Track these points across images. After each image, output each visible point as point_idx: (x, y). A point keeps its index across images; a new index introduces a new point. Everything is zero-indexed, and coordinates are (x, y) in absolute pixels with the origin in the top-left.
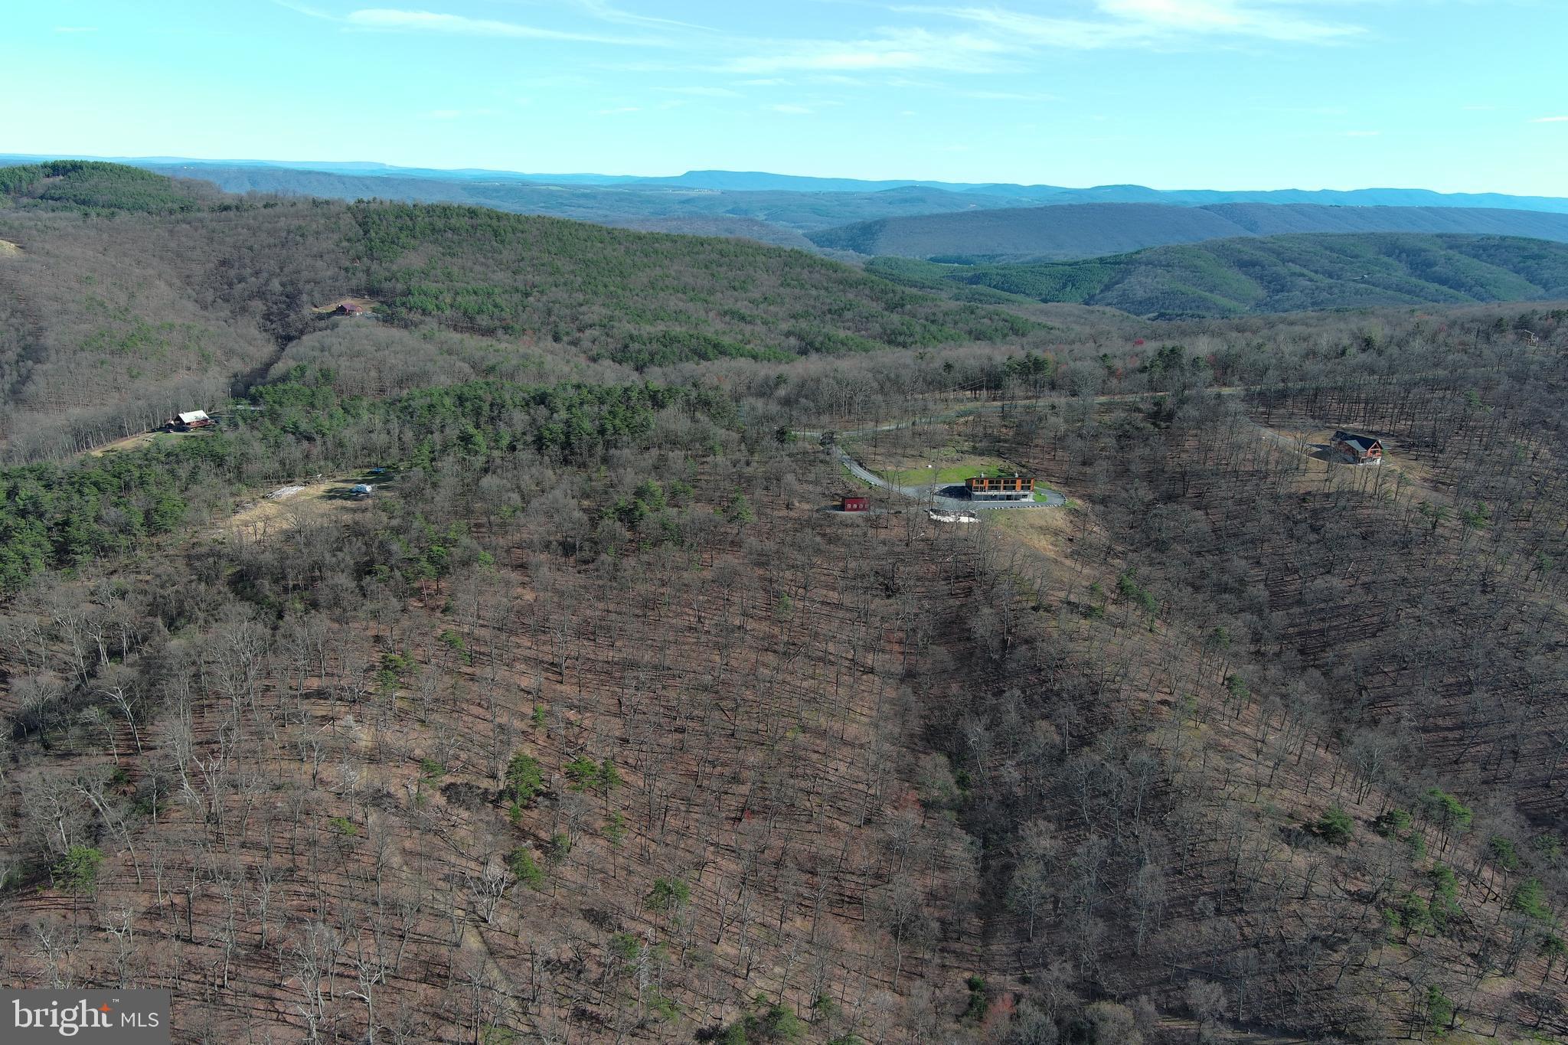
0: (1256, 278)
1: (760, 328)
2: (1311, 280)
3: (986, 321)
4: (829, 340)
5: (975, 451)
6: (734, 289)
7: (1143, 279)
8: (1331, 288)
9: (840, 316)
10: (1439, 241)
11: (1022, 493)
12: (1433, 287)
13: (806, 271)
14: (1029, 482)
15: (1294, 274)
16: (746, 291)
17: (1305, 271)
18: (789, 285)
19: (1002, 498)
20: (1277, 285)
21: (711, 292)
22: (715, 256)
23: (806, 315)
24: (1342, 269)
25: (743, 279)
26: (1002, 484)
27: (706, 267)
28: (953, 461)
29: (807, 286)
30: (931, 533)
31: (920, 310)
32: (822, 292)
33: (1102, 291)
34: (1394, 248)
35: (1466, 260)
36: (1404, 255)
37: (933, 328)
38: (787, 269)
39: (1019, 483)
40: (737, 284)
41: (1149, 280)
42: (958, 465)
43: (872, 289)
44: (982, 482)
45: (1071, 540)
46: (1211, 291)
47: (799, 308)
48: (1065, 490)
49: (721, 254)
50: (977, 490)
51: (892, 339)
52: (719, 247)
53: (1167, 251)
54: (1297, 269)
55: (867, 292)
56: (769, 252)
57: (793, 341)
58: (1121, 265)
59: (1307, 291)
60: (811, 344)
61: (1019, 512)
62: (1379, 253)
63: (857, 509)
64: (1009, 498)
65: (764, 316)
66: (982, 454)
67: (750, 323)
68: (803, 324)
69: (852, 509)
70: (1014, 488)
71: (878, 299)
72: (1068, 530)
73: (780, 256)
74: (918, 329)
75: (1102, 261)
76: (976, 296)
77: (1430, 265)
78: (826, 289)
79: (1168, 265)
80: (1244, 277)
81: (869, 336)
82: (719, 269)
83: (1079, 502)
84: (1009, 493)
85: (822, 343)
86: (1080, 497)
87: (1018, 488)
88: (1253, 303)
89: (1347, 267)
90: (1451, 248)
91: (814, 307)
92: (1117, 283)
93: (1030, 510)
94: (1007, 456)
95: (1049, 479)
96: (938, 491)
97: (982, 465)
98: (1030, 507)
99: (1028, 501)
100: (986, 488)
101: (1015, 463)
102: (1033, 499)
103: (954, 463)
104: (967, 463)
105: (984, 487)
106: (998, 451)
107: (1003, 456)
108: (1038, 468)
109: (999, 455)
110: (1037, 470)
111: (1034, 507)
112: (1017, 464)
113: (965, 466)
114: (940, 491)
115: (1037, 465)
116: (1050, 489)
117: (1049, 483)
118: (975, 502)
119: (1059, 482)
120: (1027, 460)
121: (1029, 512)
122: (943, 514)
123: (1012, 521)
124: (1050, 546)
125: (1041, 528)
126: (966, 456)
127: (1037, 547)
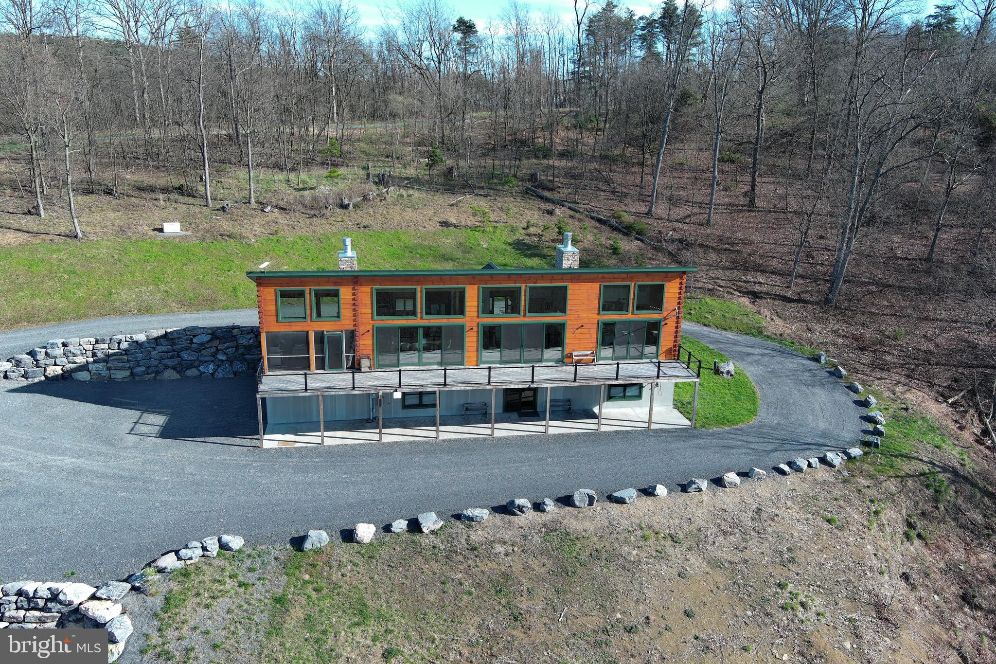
11: (602, 369)
14: (652, 298)
19: (473, 410)
26: (473, 315)
28: (315, 209)
39: (584, 305)
42: (333, 223)
50: (293, 352)
64: (521, 405)
70: (554, 336)
84: (513, 375)
87: (580, 336)
93: (659, 520)
94: (563, 193)
95: (742, 284)
96: (81, 360)
97: (445, 224)
98: (661, 490)
99: (650, 422)
100: (366, 343)
101: (593, 218)
102: (676, 407)
103: (311, 217)
104: (378, 216)
105: (352, 336)
106: (533, 177)
107: (546, 194)
108: (691, 239)
109: (530, 190)
110: (684, 244)
111: (684, 488)
112: (600, 221)
113: (365, 227)
114: (95, 362)
115: (686, 227)
116: (759, 332)
117: (745, 301)
118: (267, 445)
119: (789, 294)
120: (645, 209)
121: (652, 540)
126: (393, 192)
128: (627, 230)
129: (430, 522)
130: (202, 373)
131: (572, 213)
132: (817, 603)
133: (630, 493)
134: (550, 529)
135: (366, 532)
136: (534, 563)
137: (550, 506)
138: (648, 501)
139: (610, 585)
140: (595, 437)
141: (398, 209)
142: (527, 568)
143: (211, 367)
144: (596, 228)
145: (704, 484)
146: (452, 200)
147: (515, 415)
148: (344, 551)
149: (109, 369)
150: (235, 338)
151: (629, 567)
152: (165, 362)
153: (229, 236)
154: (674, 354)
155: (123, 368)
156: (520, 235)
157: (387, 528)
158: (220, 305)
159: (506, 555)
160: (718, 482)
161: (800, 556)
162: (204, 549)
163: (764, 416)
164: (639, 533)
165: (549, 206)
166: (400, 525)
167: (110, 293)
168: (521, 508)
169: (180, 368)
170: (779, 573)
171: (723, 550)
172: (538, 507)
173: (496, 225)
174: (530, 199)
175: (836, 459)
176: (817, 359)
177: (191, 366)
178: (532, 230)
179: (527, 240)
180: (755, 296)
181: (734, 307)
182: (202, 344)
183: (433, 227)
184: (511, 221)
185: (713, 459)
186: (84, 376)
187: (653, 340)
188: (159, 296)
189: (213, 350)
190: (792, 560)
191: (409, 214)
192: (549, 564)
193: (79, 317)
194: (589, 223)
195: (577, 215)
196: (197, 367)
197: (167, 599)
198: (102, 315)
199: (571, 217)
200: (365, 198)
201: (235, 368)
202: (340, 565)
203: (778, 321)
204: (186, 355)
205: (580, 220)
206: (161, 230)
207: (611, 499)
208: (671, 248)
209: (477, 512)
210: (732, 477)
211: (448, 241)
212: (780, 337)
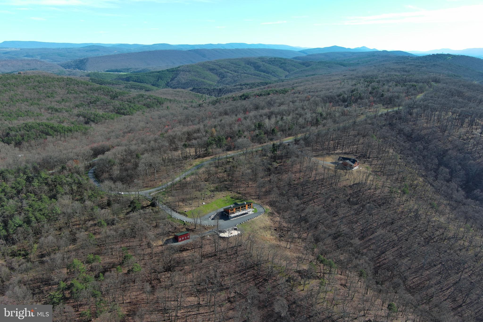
0: (215, 74)
1: (66, 114)
2: (231, 74)
3: (148, 100)
4: (96, 116)
5: (217, 189)
6: (49, 97)
7: (183, 76)
8: (237, 76)
9: (95, 104)
10: (260, 60)
12: (262, 73)
13: (76, 86)
15: (226, 72)
16: (54, 97)
17: (229, 71)
18: (71, 93)
19: (241, 215)
20: (222, 76)
21: (39, 99)
22: (36, 83)
23: (82, 105)
24: (238, 70)
25: (51, 92)
26: (241, 208)
27: (34, 88)
28: (211, 197)
29: (78, 92)
30: (223, 245)
31: (124, 98)
32: (85, 94)
33: (171, 81)
34: (249, 62)
35: (268, 65)
36: (252, 64)
37: (132, 105)
38: (68, 86)
40: (49, 95)
41: (185, 76)
42: (215, 200)
43: (103, 91)
45: (275, 230)
46: (204, 79)
47: (78, 102)
48: (259, 202)
49: (39, 82)
50: (231, 213)
51: (119, 112)
52: (37, 79)
53: (188, 66)
54: (226, 70)
55: (102, 92)
56: (58, 80)
57: (81, 118)
58: (175, 72)
59: (231, 77)
60: (89, 119)
61: (253, 222)
62: (245, 64)
63: (184, 239)
65: (65, 108)
66: (221, 191)
67: (60, 112)
68: (81, 109)
69: (182, 240)
71: (107, 95)
72: (273, 225)
73: (64, 81)
74: (127, 106)
75: (168, 70)
76: (133, 86)
77: (260, 67)
78: (86, 93)
79: (189, 71)
80: (212, 74)
81: (110, 111)
82: (39, 89)
83: (268, 207)
84: (244, 212)
85: (94, 118)
86: (267, 204)
87: (246, 209)
88: (217, 82)
89: (239, 69)
90: (263, 61)
91: (84, 101)
92: (175, 78)
99: (252, 213)
100: (235, 212)
101: (236, 192)
103: (212, 199)
104: (217, 197)
106: (226, 187)
107: (229, 189)
109: (227, 189)
111: (256, 217)
113: (217, 199)
114: (214, 217)
116: (254, 203)
118: (232, 219)
119: (256, 198)
121: (256, 220)
122: (223, 232)
123: (252, 228)
124: (272, 237)
125: (264, 228)
126: (215, 193)
127: (268, 239)
128: (239, 193)
129: (246, 221)
131: (233, 192)
134: (251, 220)
135: (243, 222)
139: (255, 222)
140: (249, 215)
144: (236, 194)
146: (221, 193)
147: (244, 215)
152: (217, 216)
153: (209, 203)
154: (253, 208)
156: (231, 196)
159: (250, 222)
162: (237, 225)
163: (258, 211)
165: (231, 191)
167: (207, 211)
168: (249, 220)
171: (259, 220)
174: (228, 191)
175: (263, 213)
176: (259, 205)
180: (253, 199)
181: (252, 201)
183: (223, 197)
184: (229, 194)
185: (257, 215)
187: (251, 207)
188: (210, 210)
189: (220, 214)
190: (262, 219)
197: (238, 227)
198: (209, 213)
202: (243, 224)
203: (256, 201)
206: (203, 203)
207: (253, 218)
208: (244, 195)
211: (225, 198)
212: (256, 203)
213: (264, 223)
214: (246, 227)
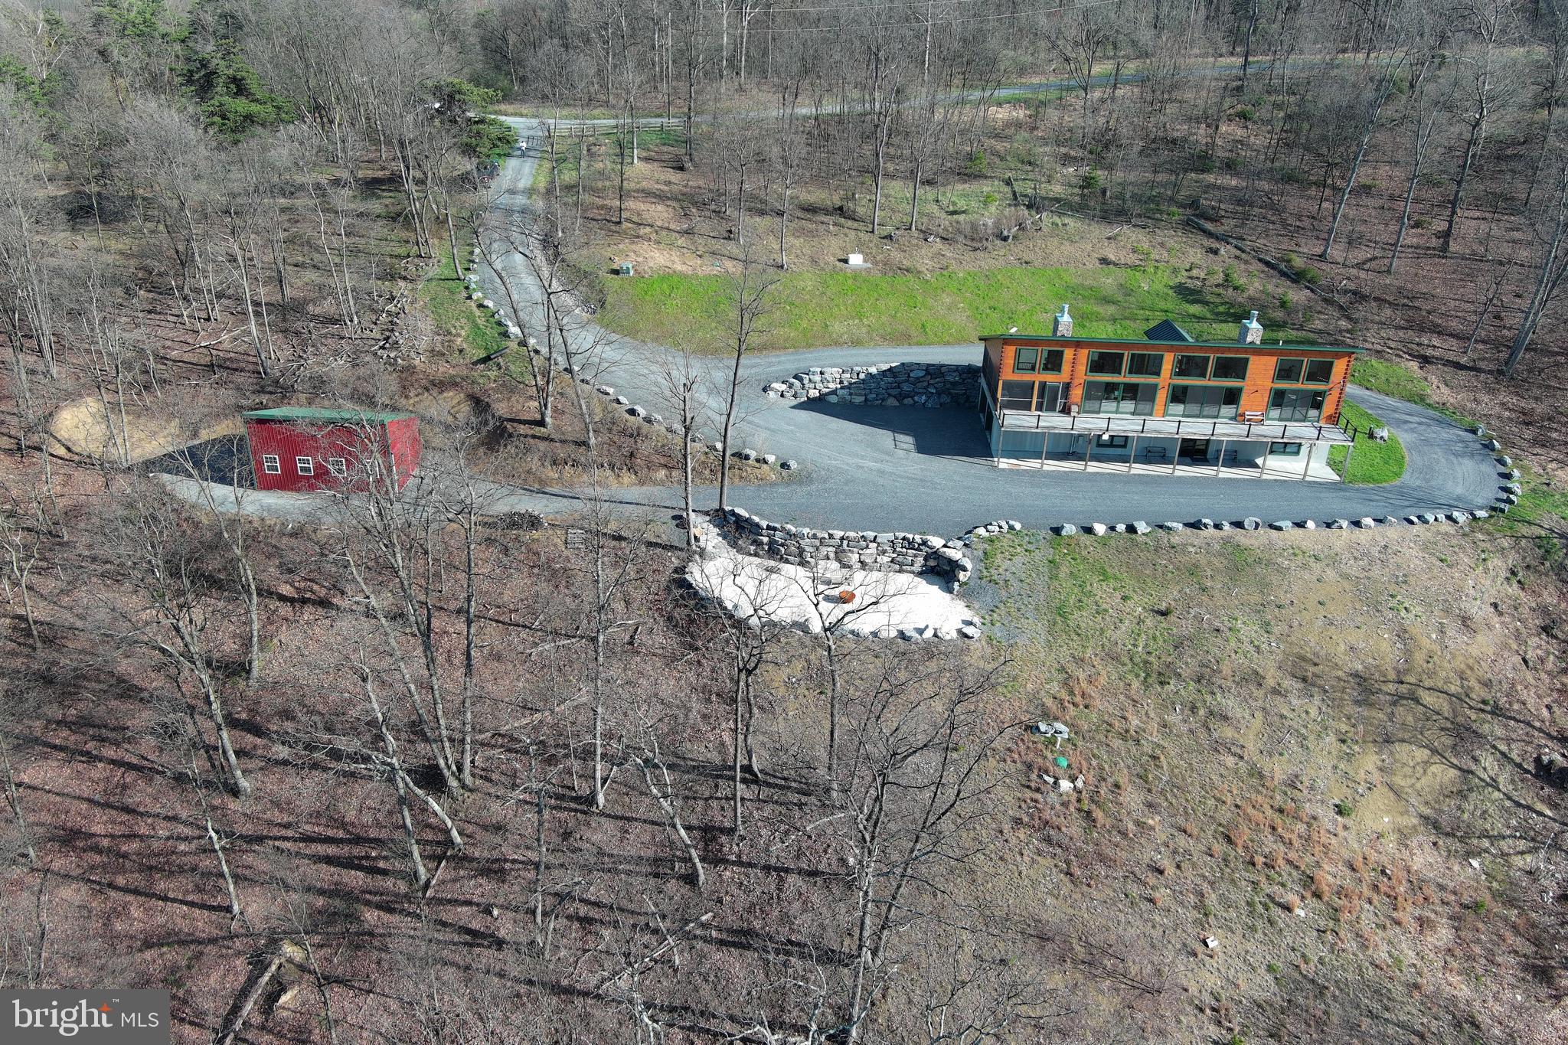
5: (1087, 202)
11: (1271, 428)
14: (1322, 372)
19: (1154, 452)
26: (1166, 376)
28: (976, 240)
39: (1261, 374)
42: (997, 259)
44: (1053, 362)
48: (1493, 404)
50: (1021, 396)
61: (1236, 563)
64: (1195, 452)
70: (1232, 397)
72: (1531, 702)
84: (1197, 428)
87: (1254, 400)
93: (1306, 545)
94: (1227, 226)
95: (1414, 347)
96: (832, 386)
97: (1104, 261)
98: (1310, 524)
99: (1305, 475)
100: (1077, 393)
101: (1260, 260)
102: (1329, 464)
103: (975, 249)
104: (1037, 249)
105: (1067, 387)
106: (1194, 204)
107: (1209, 226)
108: (1366, 290)
109: (1192, 221)
110: (1359, 296)
111: (1329, 526)
112: (1267, 264)
113: (1026, 263)
114: (842, 388)
115: (1363, 275)
116: (1421, 399)
117: (1414, 365)
118: (1001, 466)
119: (1464, 360)
120: (1318, 250)
121: (1300, 557)
122: (773, 551)
123: (1187, 627)
124: (1424, 859)
125: (1364, 686)
126: (1047, 219)
127: (1329, 876)
128: (1297, 277)
129: (1142, 527)
130: (915, 402)
131: (1238, 253)
132: (1419, 610)
133: (1286, 524)
134: (1226, 541)
135: (1100, 529)
136: (1215, 561)
137: (1227, 526)
138: (1300, 531)
139: (1268, 580)
140: (1258, 482)
141: (1055, 241)
142: (1209, 563)
143: (924, 397)
144: (1263, 272)
145: (1345, 524)
146: (1110, 231)
147: (1188, 460)
148: (1086, 538)
149: (851, 394)
150: (942, 375)
151: (1282, 571)
152: (890, 391)
153: (907, 271)
154: (1334, 419)
155: (860, 395)
156: (1182, 278)
157: (1113, 529)
158: (914, 340)
159: (1196, 553)
160: (1357, 524)
161: (1412, 580)
162: (1000, 527)
163: (1408, 478)
164: (1291, 551)
165: (1215, 245)
166: (1121, 527)
167: (827, 326)
168: (1205, 526)
169: (900, 397)
170: (1393, 589)
171: (1353, 569)
172: (1217, 526)
173: (1156, 264)
174: (1192, 233)
175: (1461, 517)
176: (1473, 431)
177: (907, 396)
178: (1195, 273)
179: (1190, 284)
180: (1425, 360)
181: (1400, 372)
182: (917, 378)
183: (1092, 264)
184: (1173, 261)
185: (1356, 508)
186: (833, 399)
187: (1318, 406)
188: (864, 330)
189: (925, 384)
190: (1405, 582)
191: (1067, 248)
192: (1225, 562)
193: (809, 346)
194: (1256, 266)
195: (1243, 255)
196: (912, 397)
197: (985, 553)
198: (825, 346)
199: (1236, 257)
200: (1021, 227)
201: (942, 400)
202: (1086, 547)
203: (1444, 390)
204: (906, 387)
205: (1246, 262)
206: (846, 261)
207: (1271, 526)
208: (1343, 300)
209: (1175, 525)
210: (1368, 521)
211: (1109, 281)
212: (1442, 407)
213: (1402, 634)
214: (1103, 592)
